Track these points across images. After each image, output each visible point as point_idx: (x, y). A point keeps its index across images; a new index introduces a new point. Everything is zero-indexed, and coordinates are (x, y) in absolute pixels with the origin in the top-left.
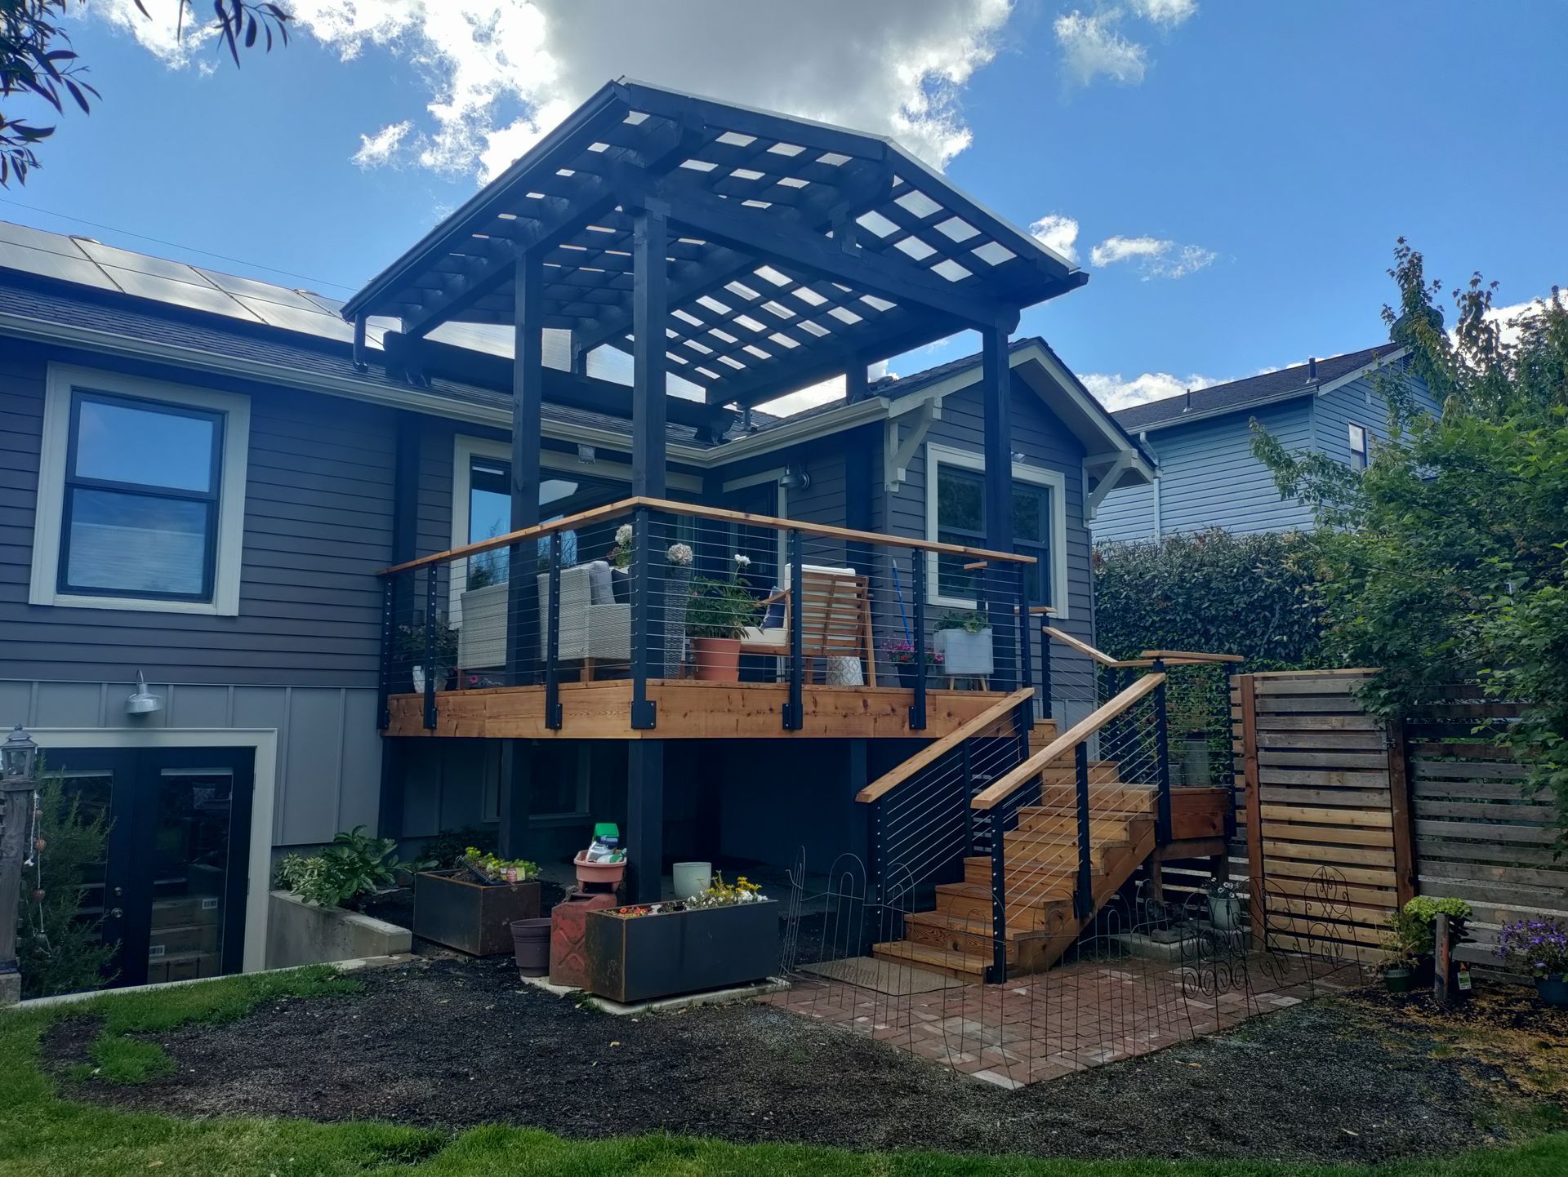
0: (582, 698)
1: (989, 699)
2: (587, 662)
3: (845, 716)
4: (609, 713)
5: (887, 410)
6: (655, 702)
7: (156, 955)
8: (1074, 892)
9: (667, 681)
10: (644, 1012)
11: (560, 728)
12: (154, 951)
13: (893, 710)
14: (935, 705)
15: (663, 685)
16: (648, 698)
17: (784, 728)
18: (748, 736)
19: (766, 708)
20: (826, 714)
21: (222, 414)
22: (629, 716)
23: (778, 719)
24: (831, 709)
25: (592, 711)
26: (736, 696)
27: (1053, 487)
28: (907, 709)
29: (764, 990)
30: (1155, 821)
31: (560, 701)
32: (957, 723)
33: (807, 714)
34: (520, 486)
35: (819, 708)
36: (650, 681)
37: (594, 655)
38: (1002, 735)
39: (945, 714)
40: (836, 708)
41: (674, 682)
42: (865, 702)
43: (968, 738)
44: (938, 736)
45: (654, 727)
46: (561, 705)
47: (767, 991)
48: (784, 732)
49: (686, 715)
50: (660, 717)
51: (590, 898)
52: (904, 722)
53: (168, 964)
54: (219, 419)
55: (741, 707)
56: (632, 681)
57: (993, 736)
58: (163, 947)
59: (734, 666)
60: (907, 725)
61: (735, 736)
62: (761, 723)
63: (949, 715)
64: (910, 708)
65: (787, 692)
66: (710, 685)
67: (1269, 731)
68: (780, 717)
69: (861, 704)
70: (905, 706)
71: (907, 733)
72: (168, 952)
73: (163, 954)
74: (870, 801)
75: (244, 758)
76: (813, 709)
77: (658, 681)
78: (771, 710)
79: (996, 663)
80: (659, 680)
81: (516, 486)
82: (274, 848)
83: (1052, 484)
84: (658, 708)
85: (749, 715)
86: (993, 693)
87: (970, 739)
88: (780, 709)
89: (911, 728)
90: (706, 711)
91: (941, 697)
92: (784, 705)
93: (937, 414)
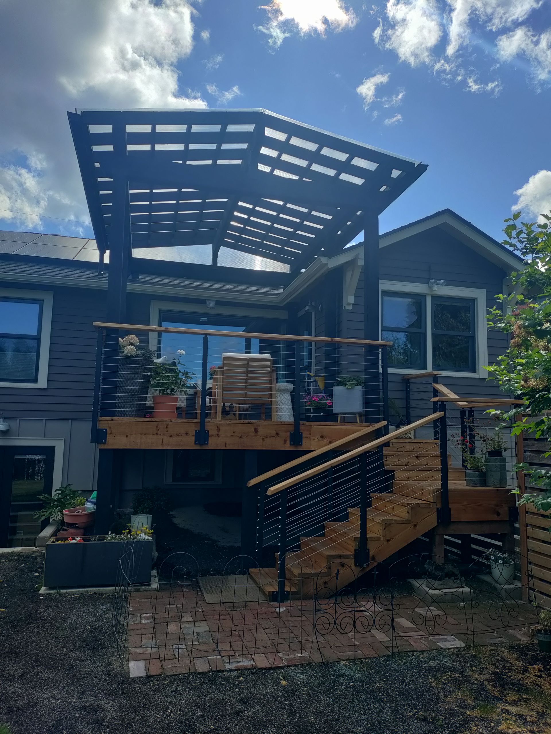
1: (359, 427)
3: (240, 437)
6: (106, 430)
7: (19, 535)
8: (355, 550)
9: (116, 418)
10: (55, 594)
12: (19, 533)
13: (277, 434)
14: (310, 431)
15: (112, 420)
16: (102, 427)
17: (195, 444)
19: (185, 433)
20: (225, 436)
21: (43, 300)
23: (192, 439)
24: (230, 433)
26: (162, 426)
27: (477, 298)
28: (289, 434)
29: (139, 589)
30: (437, 509)
32: (327, 441)
33: (212, 436)
35: (221, 433)
36: (103, 418)
39: (318, 437)
40: (234, 432)
41: (120, 418)
42: (256, 429)
44: (313, 449)
45: (105, 443)
47: (141, 590)
48: (194, 446)
49: (127, 436)
50: (109, 438)
51: (67, 530)
52: (286, 441)
53: (22, 539)
54: (40, 302)
55: (165, 432)
58: (23, 531)
60: (288, 442)
62: (180, 440)
63: (322, 437)
64: (290, 433)
67: (531, 451)
68: (193, 438)
69: (253, 430)
70: (286, 432)
71: (288, 447)
72: (25, 534)
73: (22, 535)
75: (50, 451)
76: (217, 433)
77: (108, 418)
78: (188, 434)
79: (366, 406)
80: (110, 418)
83: (477, 297)
84: (108, 432)
85: (171, 436)
86: (362, 424)
88: (193, 433)
89: (291, 444)
90: (141, 434)
91: (315, 426)
92: (196, 431)
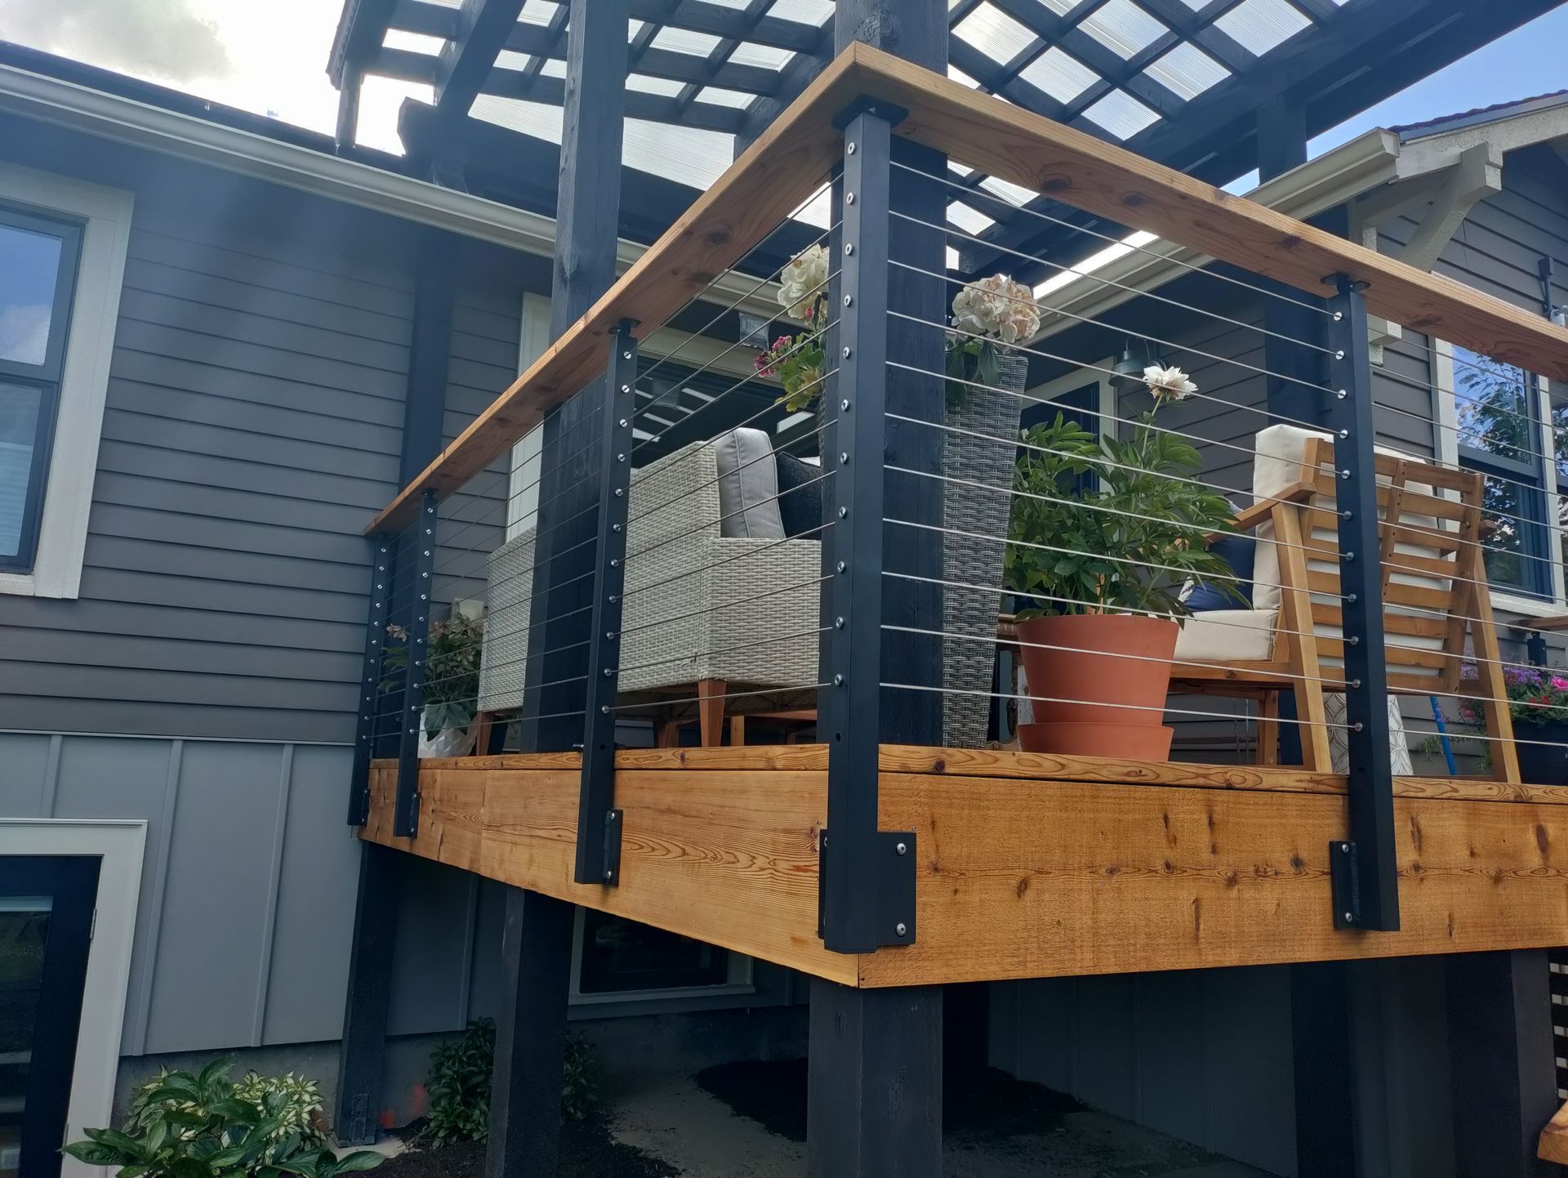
0: (668, 800)
2: (703, 689)
3: (1497, 880)
4: (744, 859)
5: (1389, 161)
6: (910, 839)
9: (955, 757)
11: (614, 882)
15: (939, 769)
16: (886, 823)
17: (1338, 924)
18: (1231, 958)
19: (1280, 857)
20: (1446, 874)
21: (78, 222)
22: (811, 883)
23: (1317, 894)
24: (1459, 855)
25: (695, 844)
26: (1189, 812)
31: (620, 804)
34: (569, 268)
35: (1431, 857)
36: (892, 754)
37: (725, 673)
40: (1472, 854)
41: (982, 758)
42: (1541, 832)
45: (909, 938)
46: (620, 814)
48: (1337, 938)
49: (1023, 886)
50: (929, 895)
55: (1206, 856)
56: (820, 752)
59: (1152, 705)
61: (1188, 961)
62: (1271, 908)
65: (1339, 802)
66: (1105, 774)
68: (1325, 888)
69: (1532, 838)
75: (76, 878)
77: (920, 755)
78: (1297, 862)
80: (925, 751)
81: (562, 271)
82: (123, 1060)
84: (922, 861)
85: (1232, 881)
88: (1319, 859)
90: (1092, 869)
92: (1334, 847)
93: (1494, 180)
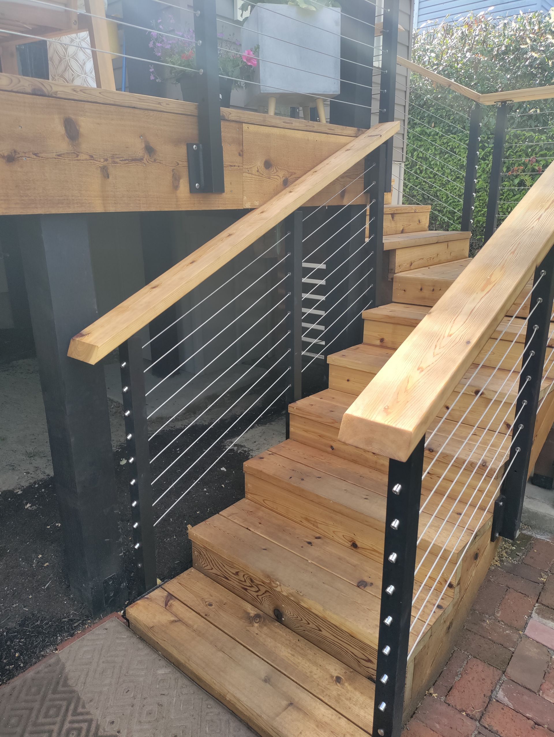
1: (333, 139)
3: (12, 159)
13: (149, 150)
14: (240, 142)
28: (183, 150)
32: (280, 181)
38: (348, 202)
39: (259, 164)
43: (300, 209)
44: (248, 206)
52: (176, 179)
57: (335, 204)
60: (185, 182)
63: (268, 165)
64: (189, 146)
69: (60, 129)
70: (177, 142)
71: (185, 199)
74: (93, 361)
86: (338, 129)
87: (303, 210)
89: (192, 190)
91: (251, 127)
